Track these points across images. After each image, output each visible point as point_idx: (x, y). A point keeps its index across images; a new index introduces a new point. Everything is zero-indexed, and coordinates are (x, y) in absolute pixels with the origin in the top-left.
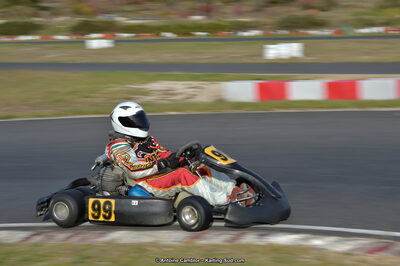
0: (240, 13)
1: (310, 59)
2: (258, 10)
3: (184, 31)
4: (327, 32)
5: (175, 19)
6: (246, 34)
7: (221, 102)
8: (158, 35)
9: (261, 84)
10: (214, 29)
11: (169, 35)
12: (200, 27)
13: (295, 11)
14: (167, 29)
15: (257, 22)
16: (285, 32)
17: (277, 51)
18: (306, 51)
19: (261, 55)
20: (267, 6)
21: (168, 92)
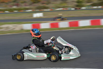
0: (26, 6)
1: (45, 17)
2: (30, 5)
3: (11, 11)
4: (49, 10)
5: (9, 7)
6: (28, 11)
7: (22, 30)
8: (4, 12)
9: (33, 24)
10: (19, 10)
11: (7, 12)
12: (15, 10)
13: (40, 5)
14: (6, 10)
15: (30, 8)
16: (38, 10)
17: (37, 15)
18: (44, 15)
19: (32, 16)
20: (33, 4)
21: (7, 28)
